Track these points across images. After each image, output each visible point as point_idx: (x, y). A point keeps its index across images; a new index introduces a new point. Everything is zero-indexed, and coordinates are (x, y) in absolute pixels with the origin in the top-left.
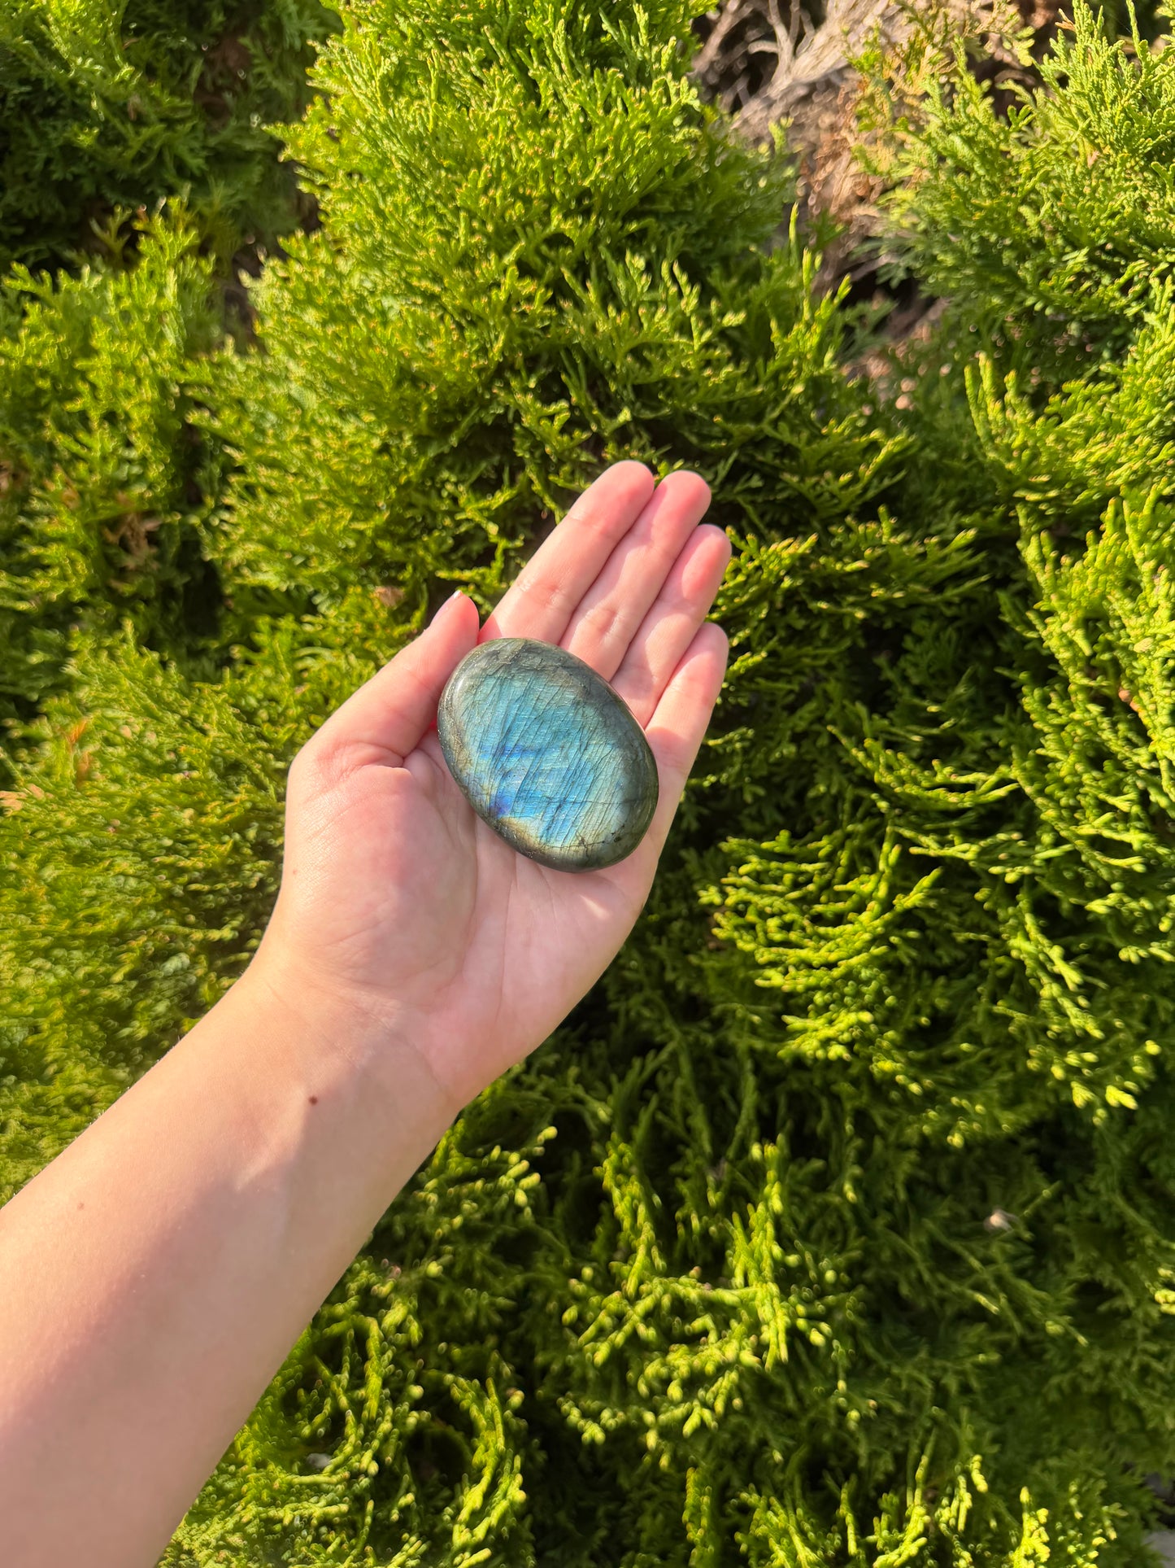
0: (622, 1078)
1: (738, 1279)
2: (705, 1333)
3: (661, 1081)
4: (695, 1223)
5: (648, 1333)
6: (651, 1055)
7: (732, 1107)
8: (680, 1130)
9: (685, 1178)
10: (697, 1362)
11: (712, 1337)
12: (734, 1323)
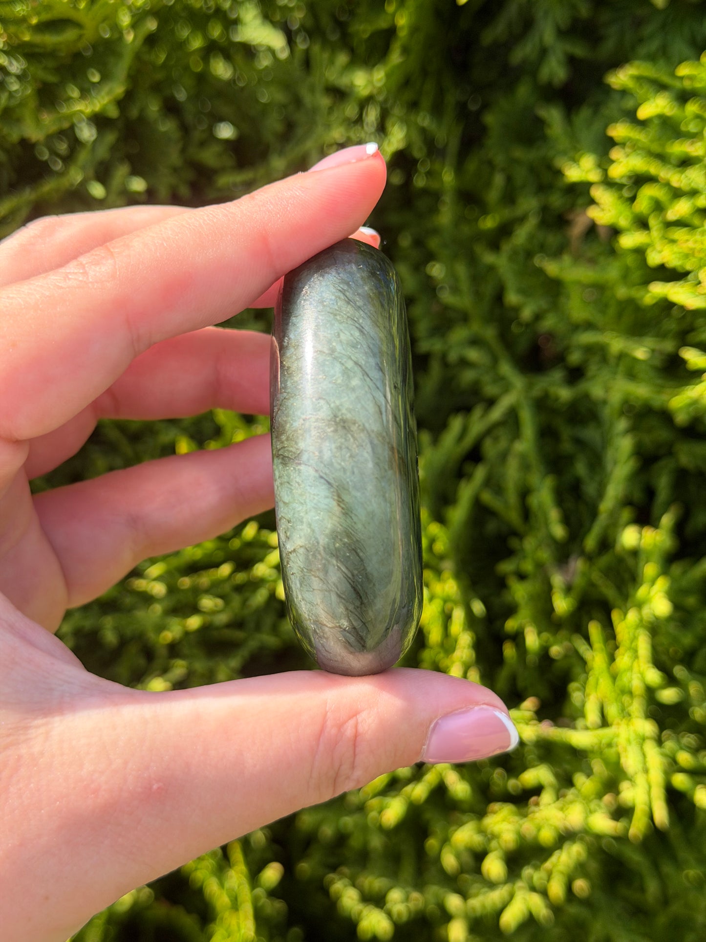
0: (435, 441)
1: (592, 715)
2: (537, 790)
3: (490, 449)
4: (532, 640)
5: (459, 788)
6: (477, 412)
7: (590, 489)
8: (514, 517)
9: (522, 577)
10: (528, 827)
11: (547, 797)
12: (580, 779)
